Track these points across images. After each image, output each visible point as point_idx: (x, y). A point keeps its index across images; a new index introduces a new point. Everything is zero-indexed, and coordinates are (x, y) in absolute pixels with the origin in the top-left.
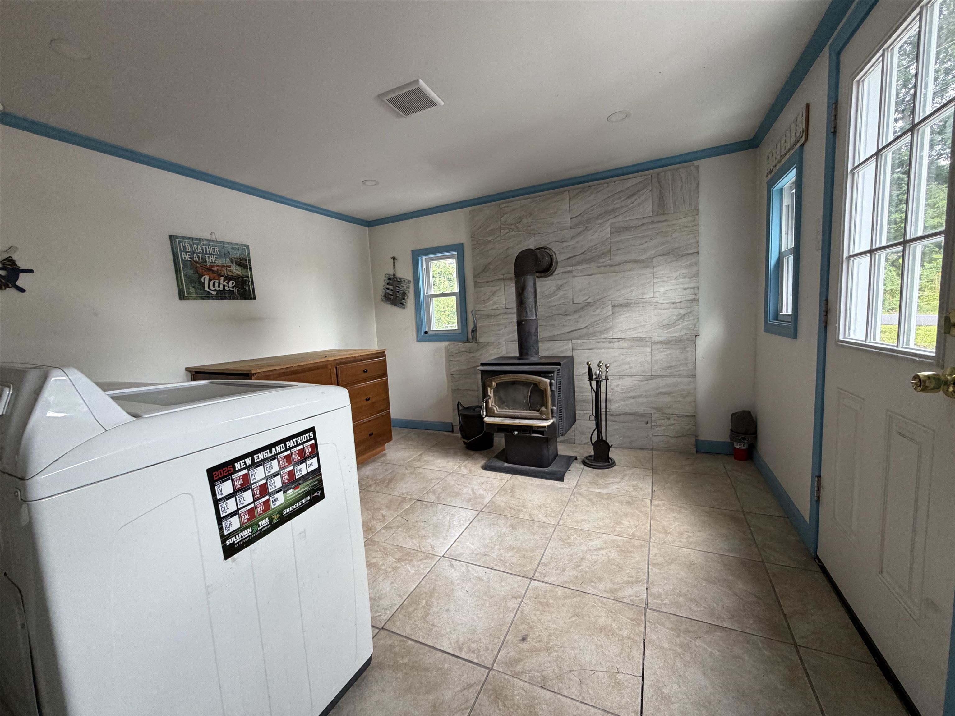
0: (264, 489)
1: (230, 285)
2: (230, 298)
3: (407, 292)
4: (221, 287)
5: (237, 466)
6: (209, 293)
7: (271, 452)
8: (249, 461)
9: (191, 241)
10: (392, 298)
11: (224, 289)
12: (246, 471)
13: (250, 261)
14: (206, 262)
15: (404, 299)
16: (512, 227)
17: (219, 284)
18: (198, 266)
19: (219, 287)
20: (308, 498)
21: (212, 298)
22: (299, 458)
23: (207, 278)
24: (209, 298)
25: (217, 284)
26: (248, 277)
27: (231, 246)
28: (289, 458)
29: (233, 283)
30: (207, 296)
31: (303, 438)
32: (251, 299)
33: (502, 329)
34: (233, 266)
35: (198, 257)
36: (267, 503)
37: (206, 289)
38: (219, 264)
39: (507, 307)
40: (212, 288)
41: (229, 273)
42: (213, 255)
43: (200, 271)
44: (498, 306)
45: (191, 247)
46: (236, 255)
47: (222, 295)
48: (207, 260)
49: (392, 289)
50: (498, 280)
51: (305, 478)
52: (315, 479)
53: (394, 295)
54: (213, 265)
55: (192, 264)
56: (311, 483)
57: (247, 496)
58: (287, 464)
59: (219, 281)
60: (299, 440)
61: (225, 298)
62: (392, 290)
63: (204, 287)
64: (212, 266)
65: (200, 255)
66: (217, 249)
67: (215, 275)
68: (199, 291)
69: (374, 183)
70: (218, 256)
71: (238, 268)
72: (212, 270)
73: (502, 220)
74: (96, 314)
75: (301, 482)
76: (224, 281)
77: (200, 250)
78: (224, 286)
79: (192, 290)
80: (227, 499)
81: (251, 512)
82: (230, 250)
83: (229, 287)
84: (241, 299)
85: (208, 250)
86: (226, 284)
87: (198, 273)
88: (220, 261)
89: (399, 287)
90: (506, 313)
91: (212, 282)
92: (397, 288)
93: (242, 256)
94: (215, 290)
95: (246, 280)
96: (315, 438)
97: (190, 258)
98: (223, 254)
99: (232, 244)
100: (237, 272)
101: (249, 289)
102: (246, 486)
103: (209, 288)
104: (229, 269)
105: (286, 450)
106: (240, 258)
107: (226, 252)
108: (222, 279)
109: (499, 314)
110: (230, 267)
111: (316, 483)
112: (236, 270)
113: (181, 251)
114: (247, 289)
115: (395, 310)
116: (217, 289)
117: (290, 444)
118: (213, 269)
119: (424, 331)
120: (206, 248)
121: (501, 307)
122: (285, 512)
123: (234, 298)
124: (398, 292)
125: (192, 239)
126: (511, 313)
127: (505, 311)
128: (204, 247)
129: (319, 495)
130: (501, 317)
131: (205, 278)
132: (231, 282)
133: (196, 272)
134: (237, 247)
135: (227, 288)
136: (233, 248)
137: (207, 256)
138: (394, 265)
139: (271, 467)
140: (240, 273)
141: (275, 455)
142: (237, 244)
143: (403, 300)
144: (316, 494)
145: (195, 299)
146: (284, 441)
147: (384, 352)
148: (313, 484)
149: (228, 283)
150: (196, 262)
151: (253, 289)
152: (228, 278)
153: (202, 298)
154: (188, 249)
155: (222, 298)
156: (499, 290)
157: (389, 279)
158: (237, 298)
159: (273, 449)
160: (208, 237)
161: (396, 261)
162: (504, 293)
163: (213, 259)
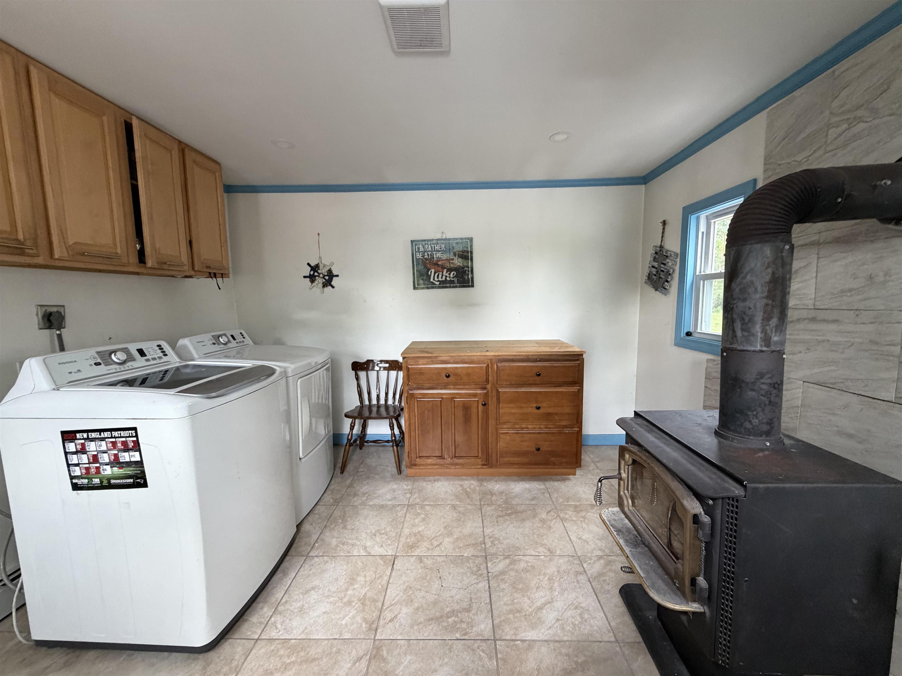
0: (95, 459)
1: (451, 276)
2: (450, 287)
3: (671, 271)
4: (444, 277)
5: (78, 436)
6: (433, 284)
7: (100, 435)
8: (85, 435)
9: (424, 243)
10: (655, 279)
11: (446, 279)
12: (83, 441)
13: (471, 253)
14: (433, 258)
15: (667, 281)
16: (860, 113)
17: (442, 275)
18: (427, 262)
19: (442, 278)
20: (132, 480)
21: (435, 288)
22: (123, 447)
23: (433, 271)
24: (433, 288)
25: (440, 276)
26: (468, 267)
27: (455, 241)
28: (114, 444)
29: (454, 274)
30: (432, 286)
31: (126, 433)
32: (469, 286)
33: (800, 352)
34: (456, 258)
35: (428, 255)
36: (98, 468)
37: (432, 280)
38: (444, 258)
39: (819, 305)
40: (436, 279)
41: (452, 265)
42: (440, 251)
43: (428, 266)
44: (799, 302)
45: (424, 247)
46: (459, 248)
47: (444, 284)
48: (435, 256)
49: (657, 266)
50: (806, 245)
51: (129, 464)
52: (138, 469)
53: (658, 275)
54: (439, 259)
55: (423, 261)
56: (133, 470)
57: (84, 458)
58: (112, 448)
59: (443, 272)
60: (123, 433)
61: (446, 287)
62: (656, 268)
63: (430, 279)
64: (438, 261)
65: (429, 253)
66: (443, 246)
67: (440, 268)
68: (426, 282)
69: (565, 136)
70: (444, 252)
71: (460, 260)
72: (438, 265)
73: (836, 103)
74: (365, 301)
75: (124, 465)
76: (447, 272)
77: (430, 249)
78: (446, 276)
79: (421, 282)
80: (73, 454)
81: (87, 469)
82: (454, 245)
83: (450, 277)
84: (460, 287)
85: (436, 248)
86: (448, 275)
87: (427, 268)
88: (445, 256)
89: (664, 264)
90: (813, 320)
91: (437, 274)
92: (662, 265)
93: (465, 249)
94: (439, 281)
95: (466, 270)
96: (137, 436)
97: (422, 256)
98: (449, 249)
99: (456, 239)
100: (458, 264)
101: (468, 278)
102: (83, 451)
103: (434, 279)
104: (452, 261)
105: (112, 437)
106: (462, 251)
107: (451, 247)
108: (445, 270)
109: (798, 320)
110: (453, 260)
111: (139, 472)
112: (458, 262)
113: (416, 252)
114: (466, 278)
115: (657, 295)
116: (440, 279)
117: (116, 434)
118: (439, 263)
119: (686, 331)
120: (434, 247)
121: (805, 305)
122: (113, 481)
123: (454, 287)
124: (663, 271)
125: (425, 240)
126: (824, 321)
127: (812, 314)
128: (433, 246)
129: (142, 482)
130: (801, 326)
131: (431, 272)
132: (452, 273)
133: (425, 267)
134: (460, 241)
135: (448, 279)
136: (457, 243)
137: (435, 253)
138: (663, 233)
139: (101, 446)
140: (461, 264)
141: (103, 438)
142: (462, 239)
143: (666, 283)
144: (139, 480)
145: (423, 288)
146: (111, 430)
147: (582, 355)
148: (136, 472)
149: (450, 274)
150: (426, 259)
151: (472, 278)
152: (450, 270)
153: (428, 288)
154: (421, 249)
155: (443, 287)
156: (804, 267)
157: (656, 253)
158: (456, 287)
159: (102, 433)
160: (439, 236)
161: (667, 227)
162: (815, 275)
163: (439, 255)
